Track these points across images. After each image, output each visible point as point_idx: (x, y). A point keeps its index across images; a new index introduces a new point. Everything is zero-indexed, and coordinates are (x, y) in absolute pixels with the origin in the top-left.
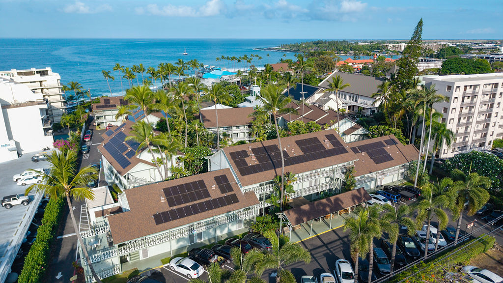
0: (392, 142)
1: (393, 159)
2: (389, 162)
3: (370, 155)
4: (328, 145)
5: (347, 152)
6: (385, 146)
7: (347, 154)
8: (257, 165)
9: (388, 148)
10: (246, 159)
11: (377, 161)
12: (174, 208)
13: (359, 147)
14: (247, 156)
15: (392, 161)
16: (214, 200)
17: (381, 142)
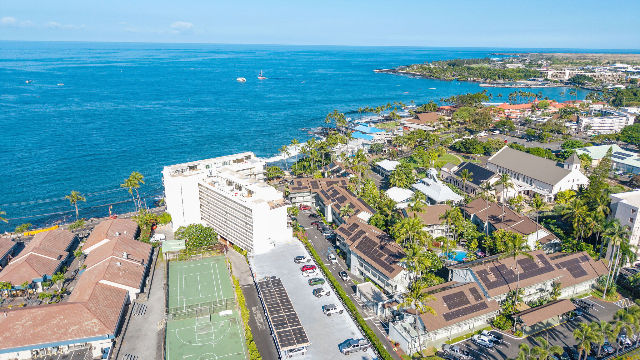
0: (586, 259)
1: (587, 274)
2: (585, 276)
3: (570, 270)
4: (540, 264)
5: (554, 270)
6: (580, 262)
7: (554, 271)
8: (496, 281)
9: (583, 264)
10: (488, 276)
11: (576, 276)
12: (453, 310)
13: (561, 263)
14: (488, 274)
15: (587, 276)
16: (473, 306)
17: (577, 259)
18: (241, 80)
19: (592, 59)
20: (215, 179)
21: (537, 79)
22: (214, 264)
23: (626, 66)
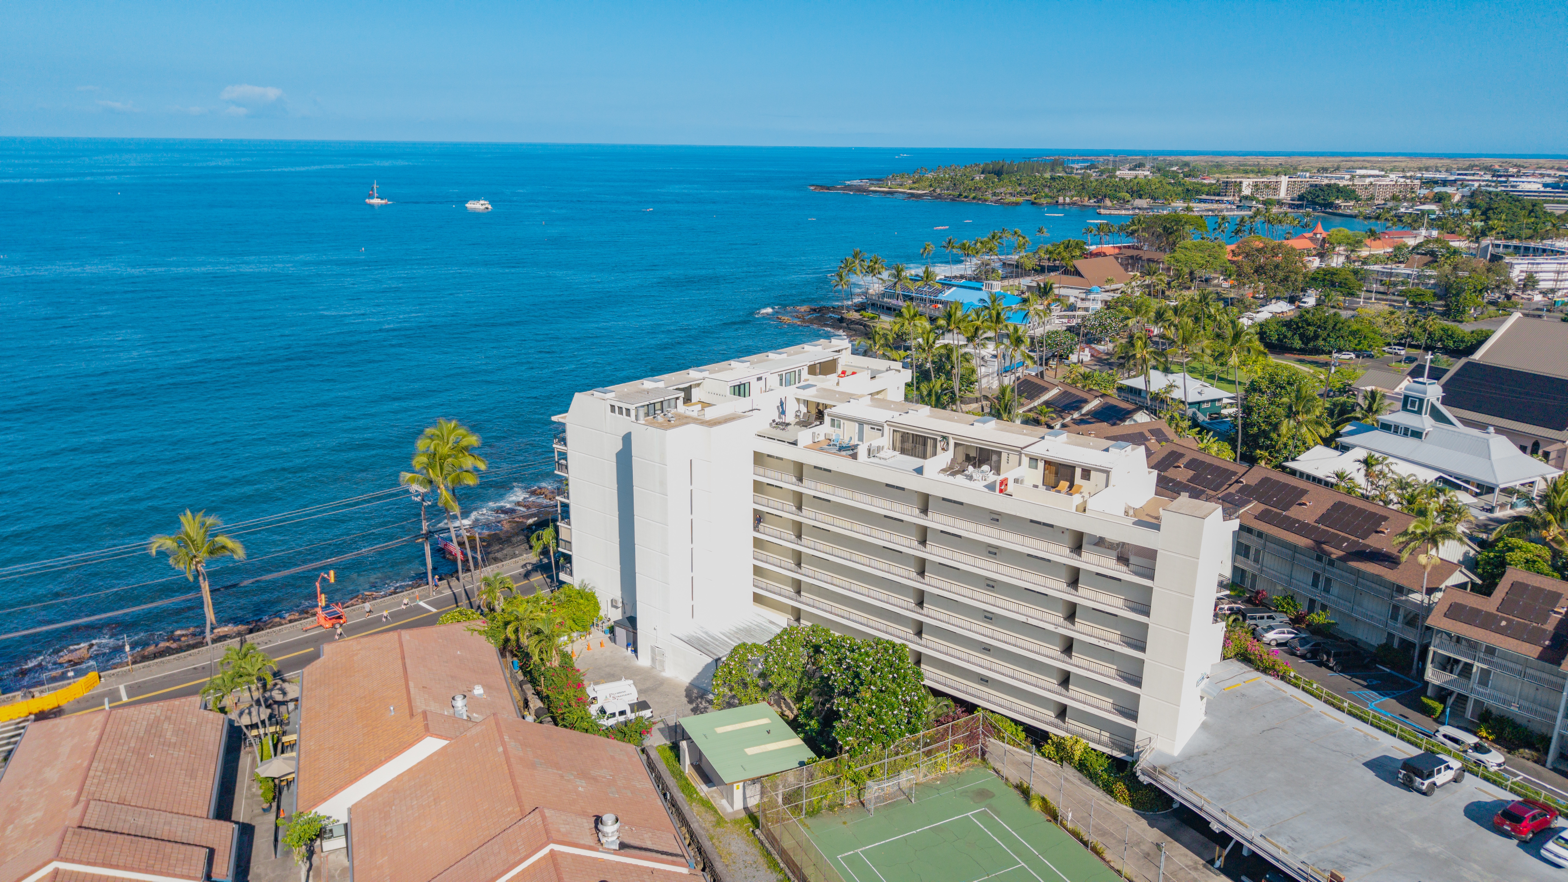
18: (478, 205)
21: (1217, 198)
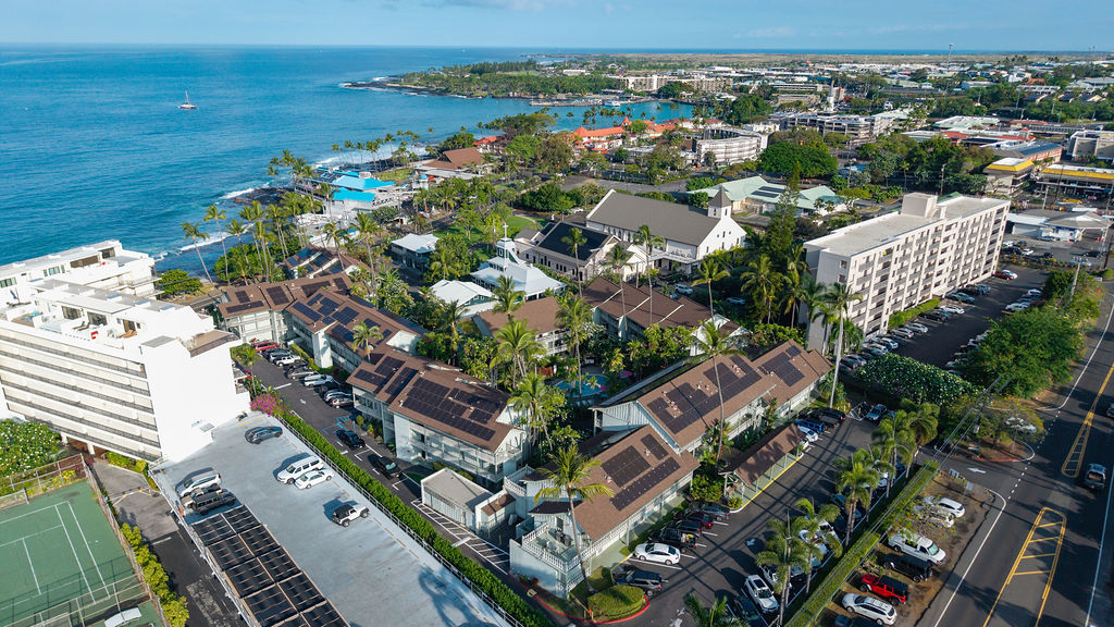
0: (795, 352)
1: (802, 376)
2: (800, 380)
3: (780, 374)
4: (739, 372)
5: (759, 378)
6: (790, 359)
7: (760, 381)
8: (682, 415)
9: (795, 361)
11: (789, 383)
12: (625, 487)
13: (765, 366)
14: (667, 405)
15: (804, 379)
16: (657, 469)
17: (783, 354)
19: (679, 62)
20: (29, 310)
21: (613, 91)
22: (64, 508)
23: (727, 69)
